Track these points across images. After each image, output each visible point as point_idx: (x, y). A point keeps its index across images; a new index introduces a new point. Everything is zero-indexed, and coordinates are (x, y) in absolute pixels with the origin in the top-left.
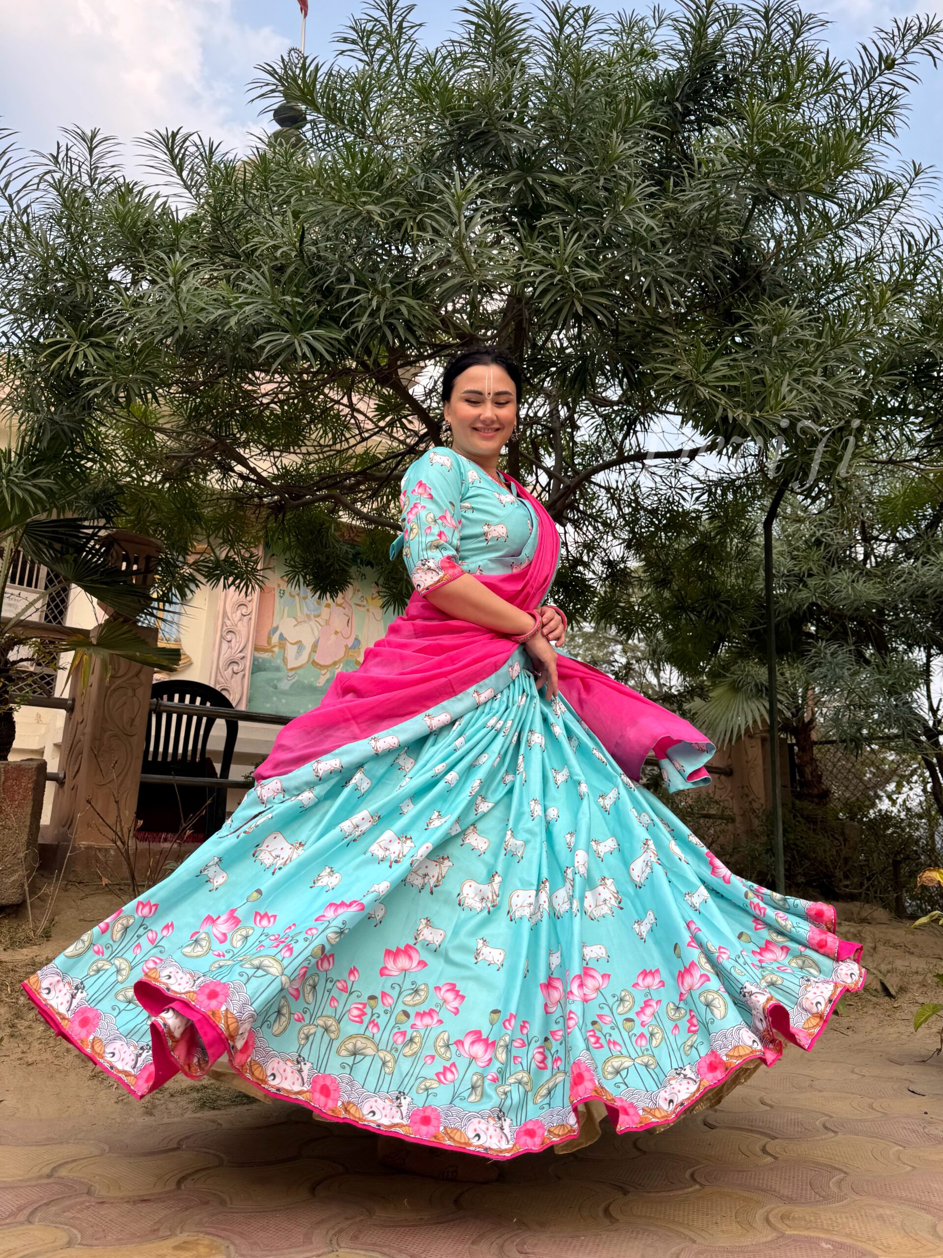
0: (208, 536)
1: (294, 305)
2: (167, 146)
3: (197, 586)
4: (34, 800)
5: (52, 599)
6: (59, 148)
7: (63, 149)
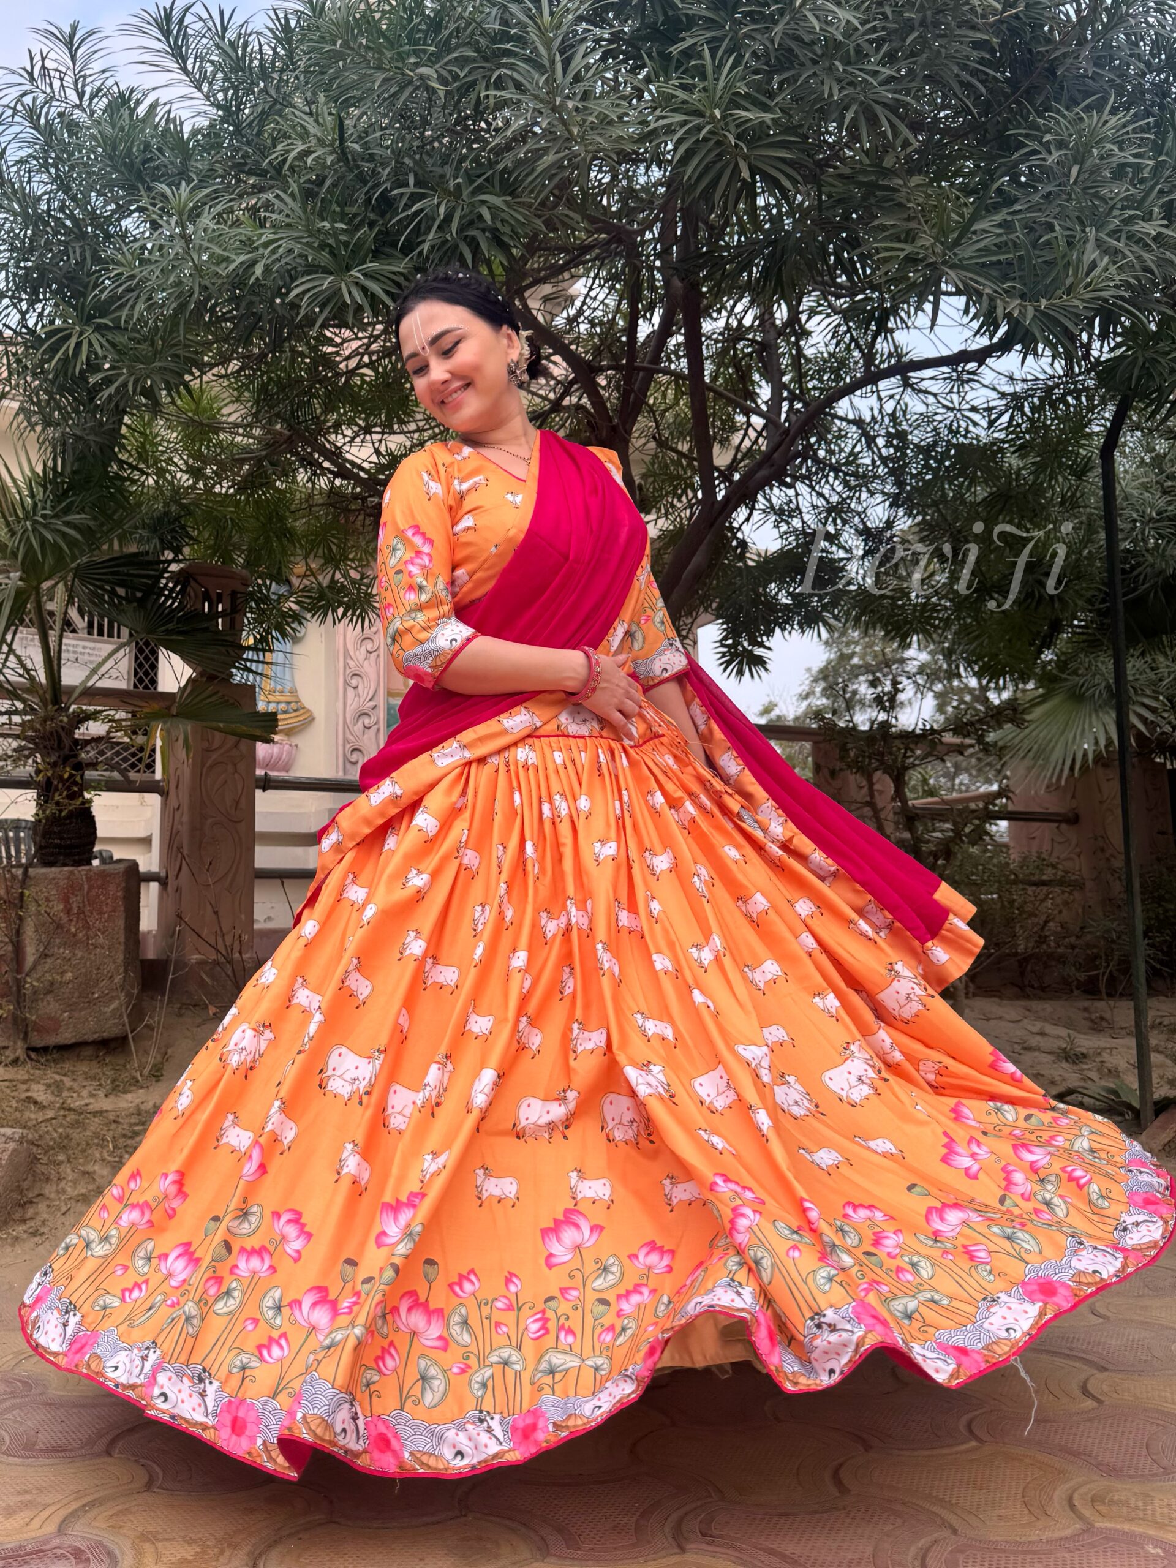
0: (306, 558)
1: (335, 233)
2: (160, 28)
3: (300, 623)
4: (127, 910)
5: (140, 650)
6: (32, 59)
7: (38, 58)
